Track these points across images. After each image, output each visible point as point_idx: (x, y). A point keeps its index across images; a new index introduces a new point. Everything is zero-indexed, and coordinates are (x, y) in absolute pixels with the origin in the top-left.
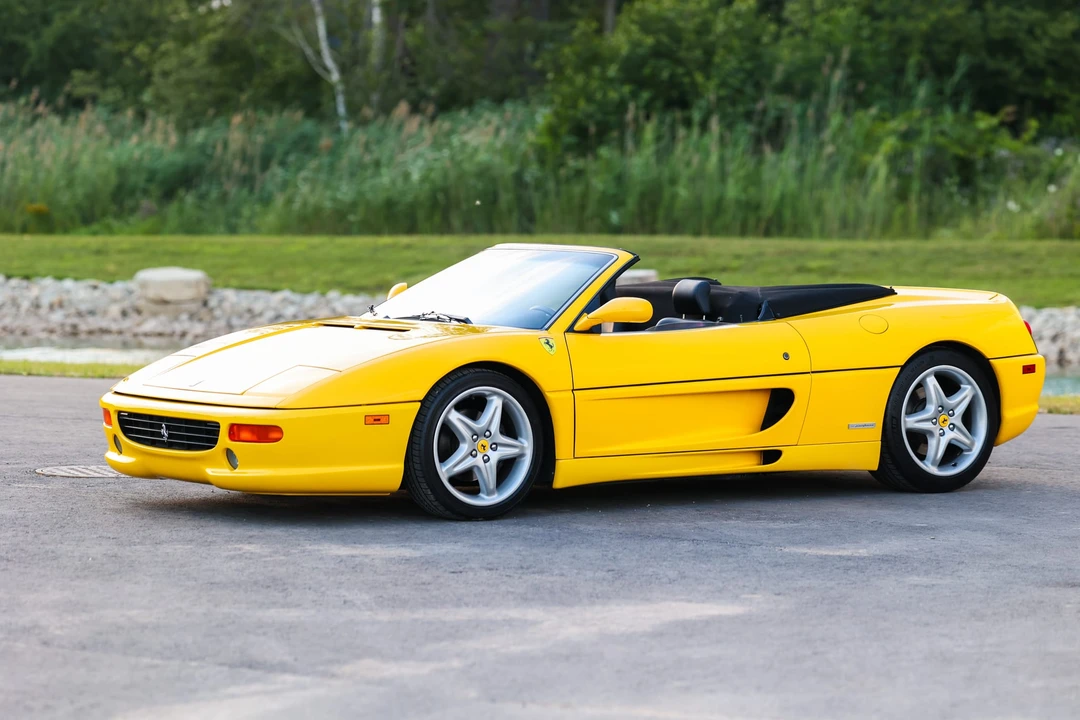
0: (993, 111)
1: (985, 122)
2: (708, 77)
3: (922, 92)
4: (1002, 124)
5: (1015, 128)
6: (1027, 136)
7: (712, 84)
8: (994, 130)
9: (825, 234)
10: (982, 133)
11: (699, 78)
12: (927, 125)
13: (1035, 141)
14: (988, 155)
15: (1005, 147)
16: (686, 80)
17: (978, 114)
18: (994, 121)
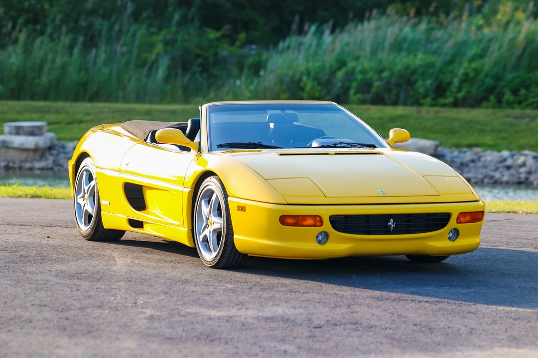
0: (218, 28)
1: (212, 35)
2: (51, 6)
3: (177, 17)
4: (223, 36)
5: (231, 39)
6: (238, 43)
7: (55, 9)
8: (218, 39)
9: (126, 100)
10: (211, 41)
11: (47, 6)
12: (180, 37)
13: (244, 45)
14: (216, 54)
15: (225, 50)
16: (38, 6)
17: (208, 30)
18: (219, 34)
